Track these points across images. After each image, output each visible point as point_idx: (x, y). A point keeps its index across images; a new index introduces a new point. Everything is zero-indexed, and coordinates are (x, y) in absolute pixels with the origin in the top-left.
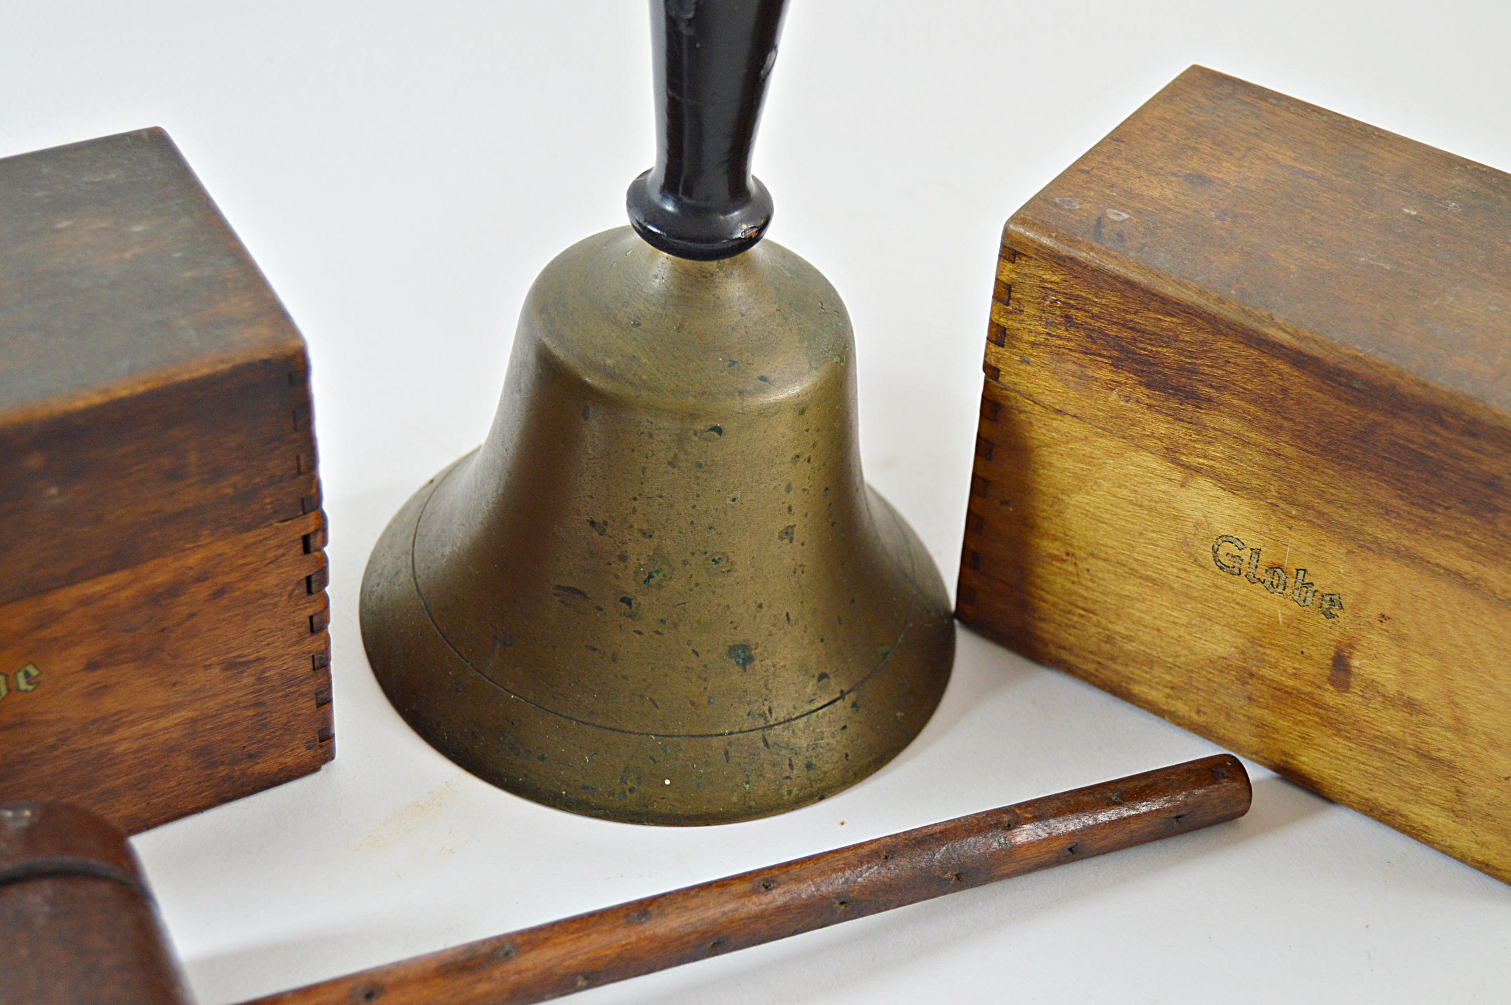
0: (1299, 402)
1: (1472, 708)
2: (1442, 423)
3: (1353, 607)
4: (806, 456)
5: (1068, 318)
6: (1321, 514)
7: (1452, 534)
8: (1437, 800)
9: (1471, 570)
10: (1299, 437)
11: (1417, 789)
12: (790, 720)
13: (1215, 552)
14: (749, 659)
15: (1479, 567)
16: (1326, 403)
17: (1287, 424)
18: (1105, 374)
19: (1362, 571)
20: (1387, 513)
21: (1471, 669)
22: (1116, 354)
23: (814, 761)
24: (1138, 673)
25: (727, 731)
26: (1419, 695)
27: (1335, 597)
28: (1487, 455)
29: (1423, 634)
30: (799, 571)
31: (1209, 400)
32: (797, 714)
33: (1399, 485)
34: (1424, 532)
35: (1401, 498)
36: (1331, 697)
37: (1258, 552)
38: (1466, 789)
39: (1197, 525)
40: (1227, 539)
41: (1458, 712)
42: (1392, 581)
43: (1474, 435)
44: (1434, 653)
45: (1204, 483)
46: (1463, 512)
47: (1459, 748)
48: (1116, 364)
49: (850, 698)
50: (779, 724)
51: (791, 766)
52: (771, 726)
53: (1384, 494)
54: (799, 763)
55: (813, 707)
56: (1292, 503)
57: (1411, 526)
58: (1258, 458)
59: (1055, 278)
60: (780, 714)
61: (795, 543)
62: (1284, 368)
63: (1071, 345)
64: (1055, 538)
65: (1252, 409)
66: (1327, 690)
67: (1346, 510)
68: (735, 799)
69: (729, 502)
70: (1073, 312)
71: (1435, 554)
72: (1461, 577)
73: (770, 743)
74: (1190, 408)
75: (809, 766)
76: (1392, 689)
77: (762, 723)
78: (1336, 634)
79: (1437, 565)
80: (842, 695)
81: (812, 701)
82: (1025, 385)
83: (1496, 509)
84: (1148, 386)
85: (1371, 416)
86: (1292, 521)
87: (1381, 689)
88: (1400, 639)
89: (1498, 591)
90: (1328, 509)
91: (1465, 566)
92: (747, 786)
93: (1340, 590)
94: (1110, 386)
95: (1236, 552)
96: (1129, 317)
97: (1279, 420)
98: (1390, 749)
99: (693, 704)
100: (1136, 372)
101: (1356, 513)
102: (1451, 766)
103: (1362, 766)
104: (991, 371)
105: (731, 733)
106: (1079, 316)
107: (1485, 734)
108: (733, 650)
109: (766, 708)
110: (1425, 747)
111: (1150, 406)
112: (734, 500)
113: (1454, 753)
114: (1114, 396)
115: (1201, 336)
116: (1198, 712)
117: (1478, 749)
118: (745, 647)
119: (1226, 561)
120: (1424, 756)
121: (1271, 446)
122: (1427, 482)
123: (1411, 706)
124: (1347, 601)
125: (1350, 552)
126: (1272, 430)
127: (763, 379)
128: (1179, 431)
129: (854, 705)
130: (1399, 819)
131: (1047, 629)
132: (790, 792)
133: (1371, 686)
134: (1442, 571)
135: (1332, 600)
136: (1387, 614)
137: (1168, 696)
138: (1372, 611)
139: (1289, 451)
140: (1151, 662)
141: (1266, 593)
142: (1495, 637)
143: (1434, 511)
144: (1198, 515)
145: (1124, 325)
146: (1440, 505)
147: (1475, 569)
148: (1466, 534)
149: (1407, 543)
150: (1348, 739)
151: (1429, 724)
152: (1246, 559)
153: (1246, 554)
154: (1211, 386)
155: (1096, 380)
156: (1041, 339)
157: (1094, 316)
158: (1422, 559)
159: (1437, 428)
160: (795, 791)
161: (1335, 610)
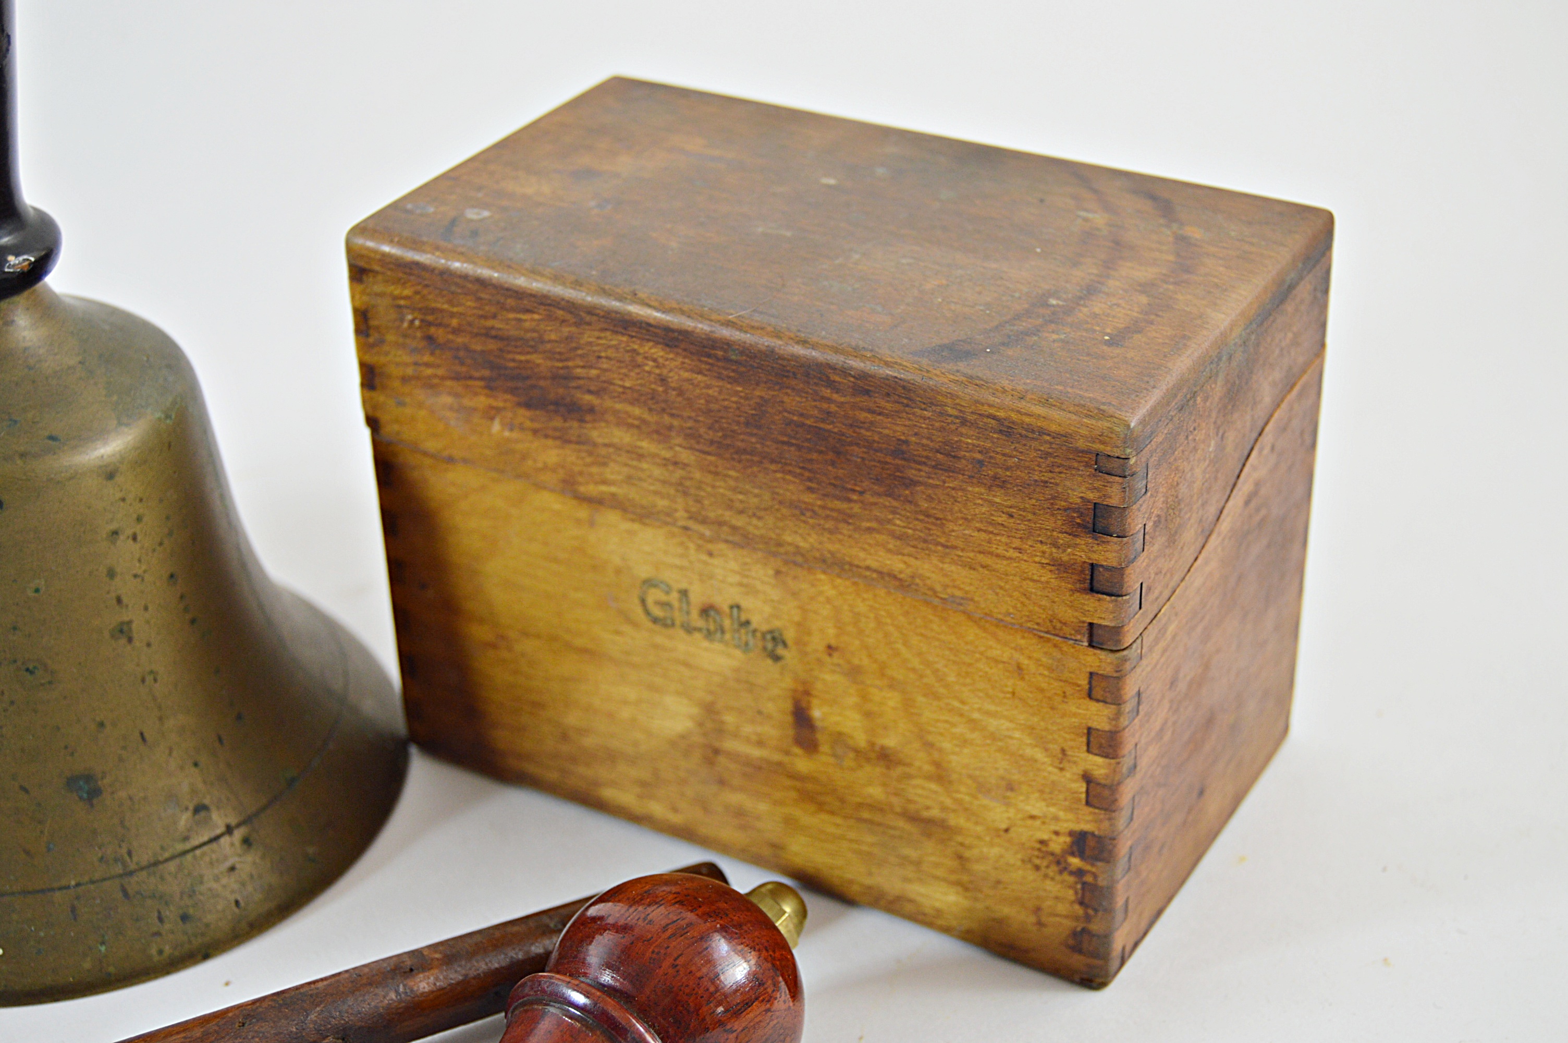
0: (681, 393)
1: (947, 745)
2: (831, 384)
3: (799, 642)
4: (129, 532)
5: (430, 339)
6: (734, 528)
7: (874, 525)
8: (939, 872)
9: (902, 566)
10: (692, 435)
11: (918, 864)
12: (156, 864)
13: (643, 602)
14: (94, 793)
15: (912, 561)
16: (708, 387)
17: (676, 423)
18: (482, 401)
19: (795, 594)
20: (803, 514)
21: (937, 697)
22: (486, 373)
23: (191, 911)
24: (602, 772)
25: (73, 883)
26: (890, 741)
27: (776, 634)
28: (887, 416)
29: (876, 661)
30: (149, 679)
31: (591, 410)
32: (167, 855)
33: (807, 474)
34: (845, 529)
35: (810, 490)
36: (803, 764)
37: (684, 593)
38: (967, 854)
39: (618, 571)
40: (649, 583)
41: (936, 755)
42: (828, 600)
43: (867, 392)
44: (893, 685)
45: (612, 517)
46: (879, 495)
47: (948, 802)
48: (490, 386)
49: (238, 834)
50: (142, 869)
51: (160, 919)
52: (131, 873)
53: (792, 490)
54: (171, 913)
55: (188, 846)
56: (704, 521)
57: (829, 525)
58: (657, 472)
59: (407, 292)
60: (144, 857)
61: (137, 643)
62: (658, 352)
63: (440, 372)
64: (481, 621)
65: (637, 411)
66: (796, 755)
67: (760, 518)
68: (87, 965)
69: (30, 593)
70: (433, 330)
71: (862, 555)
72: (895, 577)
73: (131, 892)
74: (575, 424)
75: (185, 918)
76: (861, 740)
77: (119, 869)
78: (788, 682)
79: (868, 568)
80: (229, 830)
81: (186, 839)
82: (408, 434)
83: (911, 483)
84: (528, 405)
85: (757, 393)
86: (710, 546)
87: (851, 742)
88: (854, 672)
89: (938, 588)
90: (740, 521)
91: (896, 564)
92: (103, 948)
93: (777, 624)
94: (490, 414)
95: (663, 598)
96: (490, 323)
97: (667, 419)
98: (878, 818)
99: (27, 853)
100: (513, 391)
101: (770, 520)
102: (942, 825)
103: (855, 846)
104: (372, 422)
105: (78, 885)
106: (440, 334)
107: (970, 776)
108: (72, 782)
109: (124, 851)
110: (911, 807)
111: (535, 432)
112: (37, 591)
113: (944, 809)
114: (496, 427)
115: (566, 330)
116: (675, 810)
117: (967, 798)
118: (89, 778)
119: (657, 612)
120: (914, 818)
121: (667, 454)
122: (833, 464)
123: (885, 757)
124: (790, 635)
125: (778, 573)
126: (661, 434)
127: (52, 438)
128: (570, 456)
129: (246, 841)
130: (909, 907)
131: (502, 738)
132: (160, 952)
133: (839, 738)
134: (875, 575)
135: (774, 639)
136: (833, 643)
137: (640, 797)
138: (817, 643)
139: (686, 456)
140: (612, 757)
141: (706, 644)
142: (951, 649)
143: (849, 500)
144: (617, 560)
145: (488, 334)
146: (854, 491)
147: (908, 566)
148: (889, 521)
149: (830, 547)
150: (832, 813)
151: (909, 777)
152: (676, 604)
153: (674, 597)
154: (590, 392)
155: (475, 409)
156: (410, 371)
157: (456, 331)
158: (851, 565)
159: (827, 392)
160: (167, 950)
161: (780, 651)
